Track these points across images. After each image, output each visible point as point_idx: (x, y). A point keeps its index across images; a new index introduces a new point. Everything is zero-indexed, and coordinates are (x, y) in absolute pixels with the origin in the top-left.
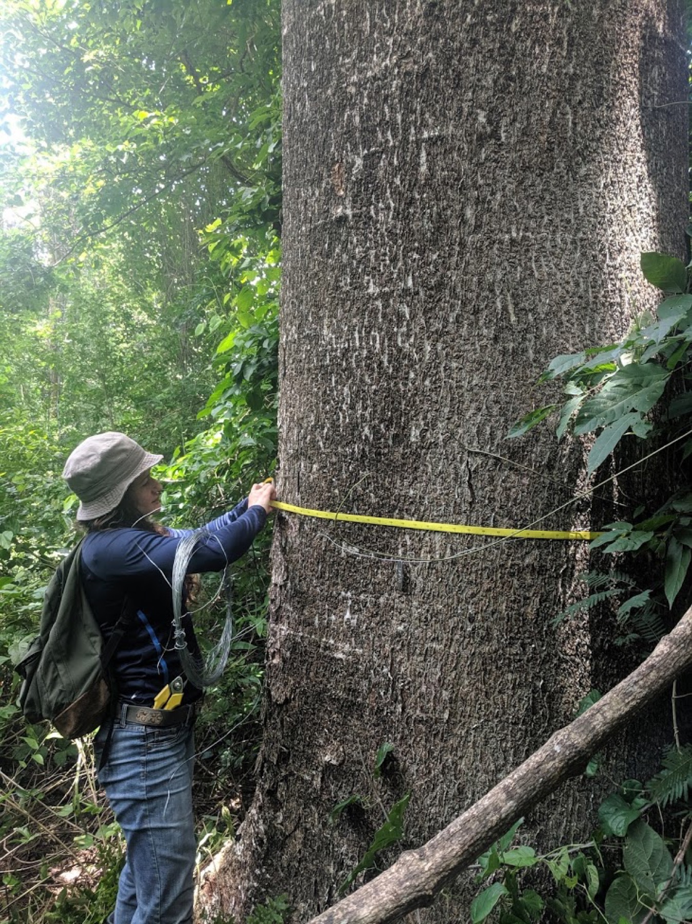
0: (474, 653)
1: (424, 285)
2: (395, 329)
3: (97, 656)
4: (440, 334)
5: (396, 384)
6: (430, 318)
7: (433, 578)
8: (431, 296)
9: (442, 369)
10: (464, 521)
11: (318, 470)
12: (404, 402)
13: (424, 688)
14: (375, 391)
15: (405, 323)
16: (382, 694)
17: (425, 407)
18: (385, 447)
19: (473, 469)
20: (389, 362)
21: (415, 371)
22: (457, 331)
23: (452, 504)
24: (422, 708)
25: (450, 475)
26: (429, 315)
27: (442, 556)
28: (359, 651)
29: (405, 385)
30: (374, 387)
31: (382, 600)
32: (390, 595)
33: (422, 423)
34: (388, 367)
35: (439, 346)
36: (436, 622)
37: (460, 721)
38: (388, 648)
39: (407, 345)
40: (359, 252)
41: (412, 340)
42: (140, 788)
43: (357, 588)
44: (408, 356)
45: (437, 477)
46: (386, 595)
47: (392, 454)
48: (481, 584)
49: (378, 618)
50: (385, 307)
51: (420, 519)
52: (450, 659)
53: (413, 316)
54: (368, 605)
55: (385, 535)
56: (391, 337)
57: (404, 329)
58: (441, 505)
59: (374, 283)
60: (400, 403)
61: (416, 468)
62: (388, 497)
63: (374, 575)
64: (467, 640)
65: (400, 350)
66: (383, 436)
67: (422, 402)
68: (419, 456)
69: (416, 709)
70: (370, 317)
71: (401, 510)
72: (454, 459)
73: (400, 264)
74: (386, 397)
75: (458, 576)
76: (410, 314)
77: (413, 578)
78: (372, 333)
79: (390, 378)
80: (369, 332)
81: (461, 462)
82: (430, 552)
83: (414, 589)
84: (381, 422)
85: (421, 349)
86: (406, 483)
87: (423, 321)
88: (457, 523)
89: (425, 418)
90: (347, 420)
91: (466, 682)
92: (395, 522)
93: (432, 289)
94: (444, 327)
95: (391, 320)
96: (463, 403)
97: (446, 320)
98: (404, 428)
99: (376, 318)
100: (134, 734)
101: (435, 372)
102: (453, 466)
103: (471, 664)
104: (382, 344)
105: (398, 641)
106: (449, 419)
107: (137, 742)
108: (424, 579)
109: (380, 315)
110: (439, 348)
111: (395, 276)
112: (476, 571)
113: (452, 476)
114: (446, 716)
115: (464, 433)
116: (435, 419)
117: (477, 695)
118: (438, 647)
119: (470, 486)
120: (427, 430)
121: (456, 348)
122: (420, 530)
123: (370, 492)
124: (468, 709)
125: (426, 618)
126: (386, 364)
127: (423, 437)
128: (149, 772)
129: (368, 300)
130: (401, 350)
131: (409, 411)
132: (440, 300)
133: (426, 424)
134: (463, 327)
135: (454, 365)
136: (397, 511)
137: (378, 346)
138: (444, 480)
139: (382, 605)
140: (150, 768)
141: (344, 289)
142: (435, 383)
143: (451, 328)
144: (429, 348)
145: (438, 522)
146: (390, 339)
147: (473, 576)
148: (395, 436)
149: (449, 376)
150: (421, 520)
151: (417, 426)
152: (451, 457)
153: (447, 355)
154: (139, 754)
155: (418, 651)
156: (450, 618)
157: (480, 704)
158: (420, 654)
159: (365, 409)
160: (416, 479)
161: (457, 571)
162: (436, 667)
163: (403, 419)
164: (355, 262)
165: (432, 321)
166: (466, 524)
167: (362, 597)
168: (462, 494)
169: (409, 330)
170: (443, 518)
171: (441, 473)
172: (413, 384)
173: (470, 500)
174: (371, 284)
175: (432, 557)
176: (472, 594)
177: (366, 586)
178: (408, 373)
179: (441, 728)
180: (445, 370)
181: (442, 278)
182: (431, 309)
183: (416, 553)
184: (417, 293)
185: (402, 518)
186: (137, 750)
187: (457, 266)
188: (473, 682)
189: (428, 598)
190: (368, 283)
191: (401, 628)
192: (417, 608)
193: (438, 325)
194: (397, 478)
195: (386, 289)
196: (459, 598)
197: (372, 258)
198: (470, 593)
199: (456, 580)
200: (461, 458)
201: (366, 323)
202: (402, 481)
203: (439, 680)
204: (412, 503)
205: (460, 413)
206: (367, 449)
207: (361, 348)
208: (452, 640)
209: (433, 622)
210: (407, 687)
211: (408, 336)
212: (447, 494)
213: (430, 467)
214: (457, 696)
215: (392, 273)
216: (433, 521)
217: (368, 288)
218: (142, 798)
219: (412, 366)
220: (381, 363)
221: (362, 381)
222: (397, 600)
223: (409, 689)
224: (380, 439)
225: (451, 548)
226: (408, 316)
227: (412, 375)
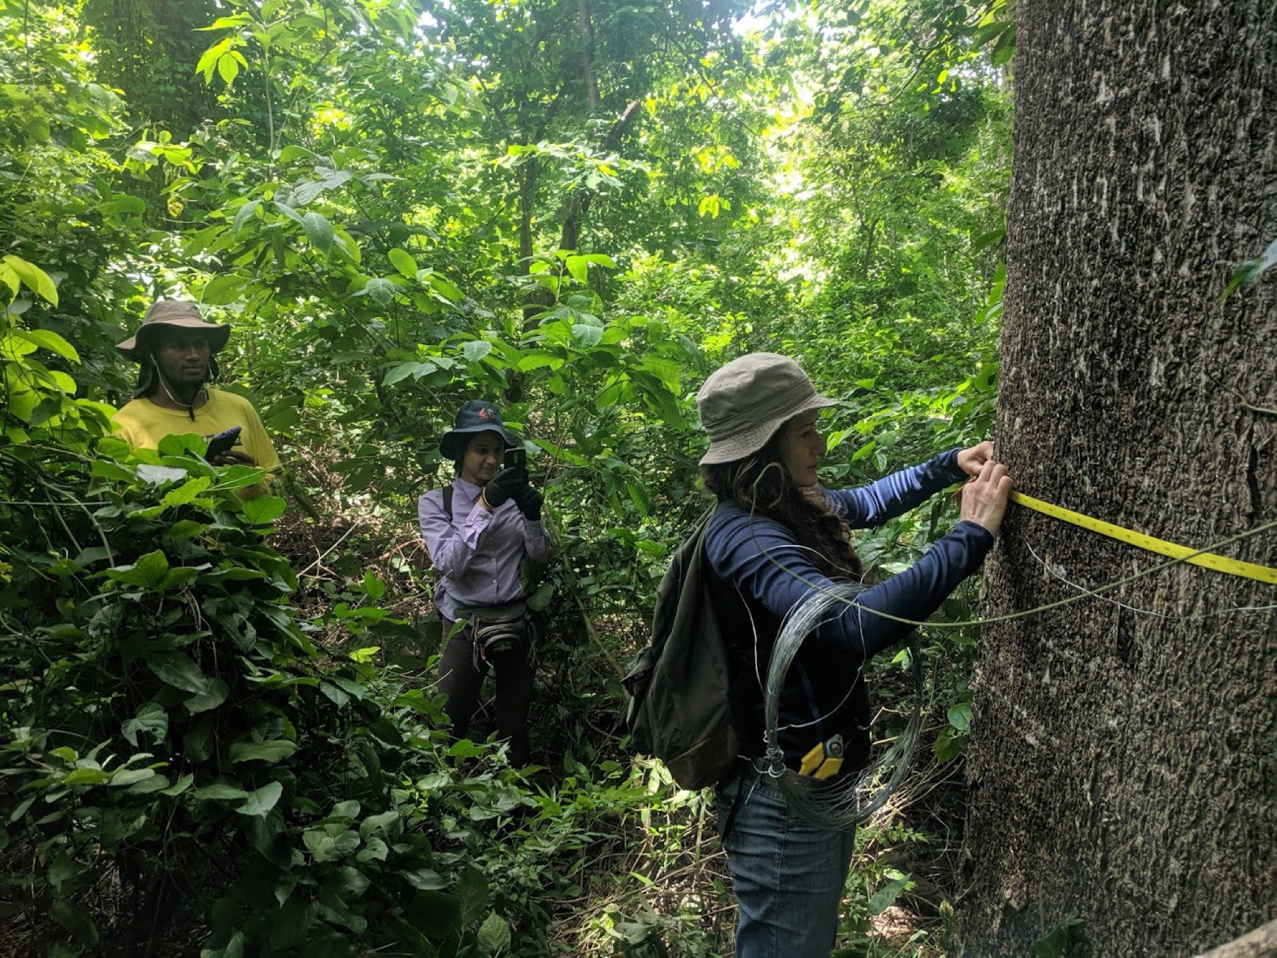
0: (1233, 810)
1: (1193, 70)
2: (1134, 169)
3: (724, 692)
4: (1216, 166)
5: (1129, 275)
6: (1199, 136)
7: (1169, 647)
8: (1202, 91)
9: (1214, 240)
10: (1235, 549)
11: (1022, 428)
12: (1141, 310)
13: (1140, 839)
14: (1096, 289)
15: (1152, 153)
16: (1077, 824)
17: (1179, 317)
18: (1107, 394)
19: (1259, 448)
20: (1121, 232)
21: (1163, 248)
22: (1252, 155)
23: (1214, 514)
24: (1132, 872)
25: (1216, 455)
26: (1197, 131)
27: (1188, 612)
28: (1056, 742)
29: (1146, 276)
30: (1095, 282)
31: (1092, 666)
32: (1104, 660)
33: (1171, 349)
34: (1119, 244)
35: (1213, 192)
36: (1169, 731)
37: (1198, 925)
38: (1093, 750)
39: (1153, 198)
40: (1089, 26)
41: (1162, 187)
42: (773, 874)
43: (1060, 637)
44: (1153, 219)
45: (1190, 457)
46: (1098, 660)
47: (1119, 408)
48: (1260, 680)
49: (1085, 696)
50: (1121, 126)
51: (1158, 534)
52: (1187, 805)
53: (1168, 137)
54: (1073, 668)
55: (1103, 554)
56: (1127, 184)
57: (1150, 166)
58: (1194, 513)
59: (1107, 84)
60: (1134, 312)
61: (1157, 439)
62: (1110, 488)
63: (1085, 620)
64: (1221, 780)
65: (1140, 209)
66: (1106, 373)
67: (1172, 309)
68: (1162, 414)
69: (1124, 871)
70: (1096, 149)
71: (1129, 514)
72: (1226, 423)
73: (1152, 34)
74: (1112, 300)
75: (1215, 656)
76: (1162, 134)
77: (1137, 640)
78: (1098, 180)
79: (1122, 263)
80: (1091, 181)
81: (1239, 431)
82: (1167, 599)
83: (1139, 660)
84: (1102, 348)
85: (1177, 203)
86: (1139, 462)
87: (1184, 145)
88: (1221, 551)
89: (1177, 339)
90: (1058, 343)
91: (1216, 858)
92: (1118, 532)
93: (1206, 74)
94: (1225, 151)
95: (1129, 151)
96: (1253, 308)
97: (1229, 136)
98: (1139, 360)
99: (1106, 151)
100: (771, 802)
101: (1199, 246)
102: (1221, 438)
103: (1226, 828)
104: (1111, 199)
105: (1109, 745)
106: (1220, 342)
107: (775, 813)
108: (1156, 647)
109: (1111, 144)
110: (1213, 197)
111: (1142, 60)
112: (1252, 653)
113: (1219, 458)
114: (1173, 904)
115: (1251, 371)
116: (1195, 343)
117: (1235, 889)
118: (1170, 776)
119: (1252, 482)
120: (1178, 365)
121: (1246, 194)
122: (1156, 555)
123: (1085, 474)
124: (1217, 909)
125: (1152, 717)
126: (1115, 237)
127: (1170, 378)
128: (787, 857)
129: (1096, 117)
130: (1142, 208)
131: (1150, 327)
132: (1219, 95)
133: (1178, 353)
134: (1265, 146)
135: (1240, 229)
136: (1122, 515)
137: (1104, 204)
138: (1204, 466)
139: (1091, 675)
140: (788, 851)
141: (1063, 104)
142: (1198, 269)
143: (1240, 151)
144: (1191, 199)
145: (1186, 544)
146: (1124, 189)
147: (1245, 661)
148: (1123, 375)
149: (1228, 255)
150: (1159, 536)
151: (1163, 357)
152: (1218, 420)
153: (1226, 209)
154: (775, 829)
155: (1136, 772)
156: (1193, 729)
157: (1240, 908)
158: (1139, 779)
159: (1081, 324)
160: (1154, 457)
161: (1213, 644)
162: (1162, 810)
163: (1138, 341)
164: (1081, 46)
165: (1201, 141)
166: (1238, 557)
167: (1067, 653)
168: (1236, 495)
169: (1159, 166)
170: (1196, 539)
171: (1199, 450)
172: (1159, 273)
173: (1249, 510)
174: (1103, 86)
175: (1170, 609)
176: (1238, 696)
177: (1072, 636)
178: (1151, 253)
179: (1163, 921)
180: (1220, 242)
181: (1226, 47)
182: (1201, 117)
183: (1146, 596)
184: (1177, 89)
185: (1129, 527)
186: (774, 823)
187: (1260, 12)
188: (1229, 862)
189: (1158, 683)
190: (1097, 85)
191: (1113, 723)
192: (1140, 696)
193: (1211, 150)
194: (1125, 450)
195: (1126, 90)
196: (1211, 696)
197: (1108, 35)
198: (1235, 692)
199: (1209, 661)
200: (1239, 423)
201: (1090, 162)
202: (1133, 459)
203: (1165, 836)
204: (1145, 502)
205: (1244, 331)
206: (1081, 396)
207: (1080, 210)
208: (1193, 771)
209: (1163, 728)
210: (1112, 828)
211: (1156, 178)
212: (1208, 494)
213: (1180, 436)
214: (1195, 875)
215: (1137, 57)
216: (1177, 541)
217: (1097, 94)
218: (773, 887)
219: (1159, 237)
220: (1108, 235)
221: (1079, 272)
222: (1112, 673)
223: (1116, 832)
224: (1100, 379)
225: (1206, 599)
226: (1158, 138)
227: (1158, 257)
